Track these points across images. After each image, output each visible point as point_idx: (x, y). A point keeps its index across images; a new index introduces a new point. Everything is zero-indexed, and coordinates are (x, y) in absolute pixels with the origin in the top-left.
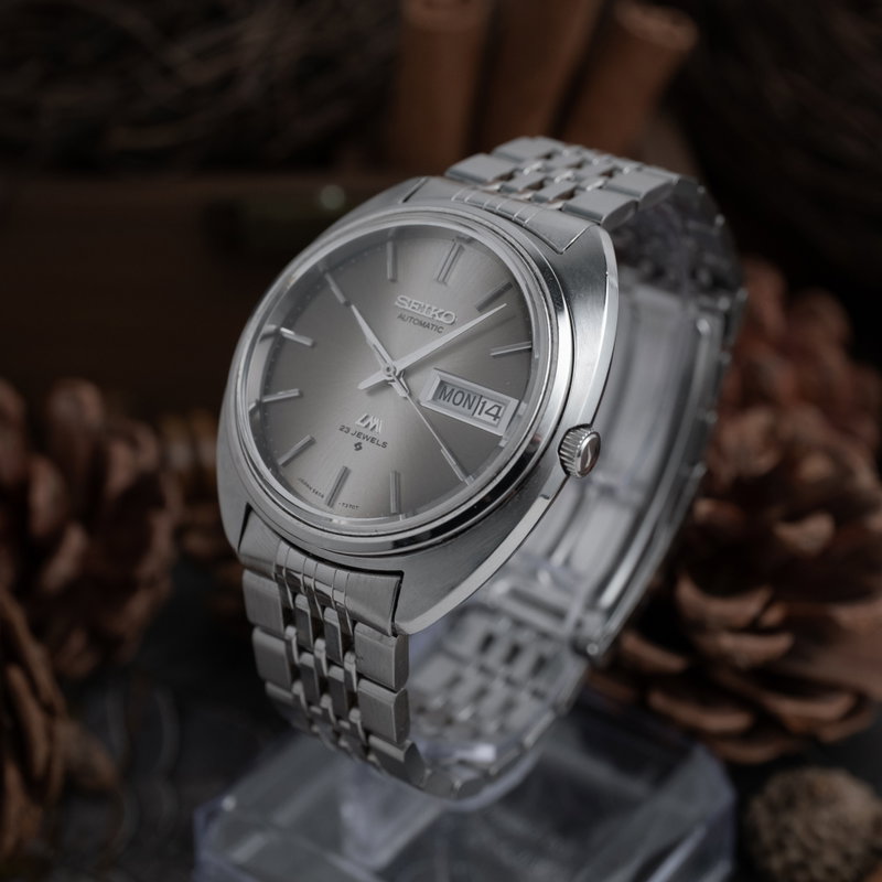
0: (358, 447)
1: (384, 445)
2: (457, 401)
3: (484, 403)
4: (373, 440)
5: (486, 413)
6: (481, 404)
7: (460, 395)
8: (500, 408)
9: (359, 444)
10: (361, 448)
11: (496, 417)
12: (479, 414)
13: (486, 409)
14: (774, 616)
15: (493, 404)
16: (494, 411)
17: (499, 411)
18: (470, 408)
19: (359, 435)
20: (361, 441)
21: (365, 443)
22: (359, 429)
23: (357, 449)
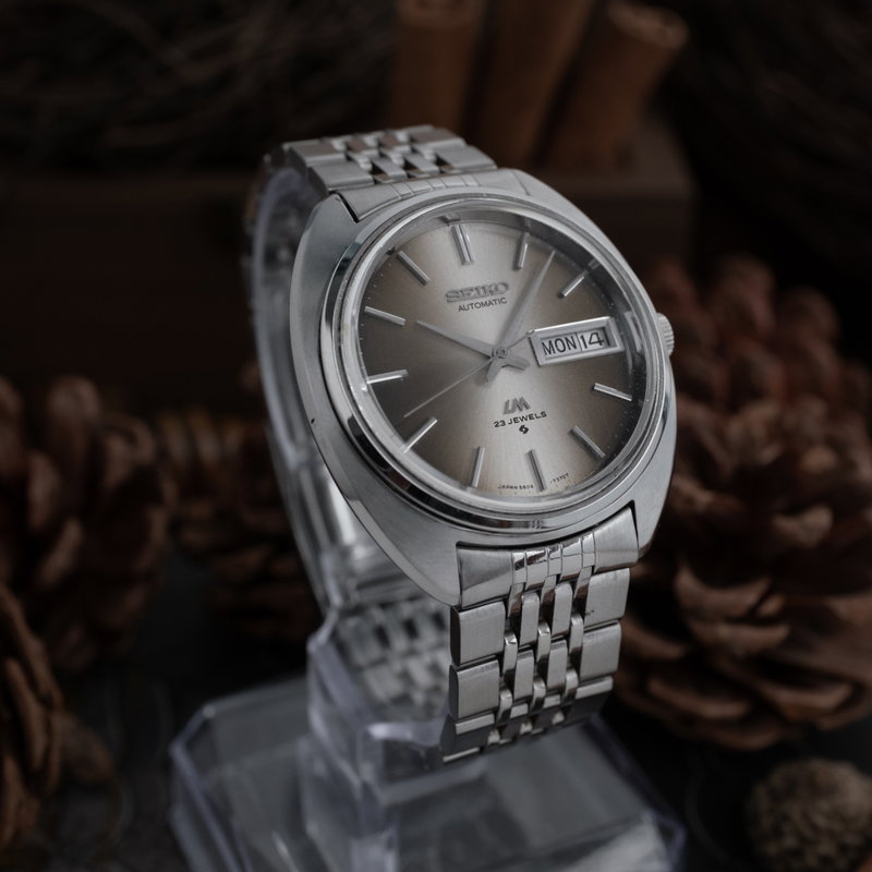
0: (525, 429)
1: (543, 414)
2: (562, 349)
3: (582, 337)
4: (531, 417)
5: (590, 343)
6: (581, 340)
7: (559, 342)
8: (597, 334)
9: (522, 427)
10: (527, 430)
11: (600, 342)
12: (586, 347)
13: (587, 340)
14: (772, 606)
16: (595, 339)
18: (575, 347)
19: (515, 420)
20: (521, 424)
21: (527, 424)
22: (512, 416)
23: (525, 432)
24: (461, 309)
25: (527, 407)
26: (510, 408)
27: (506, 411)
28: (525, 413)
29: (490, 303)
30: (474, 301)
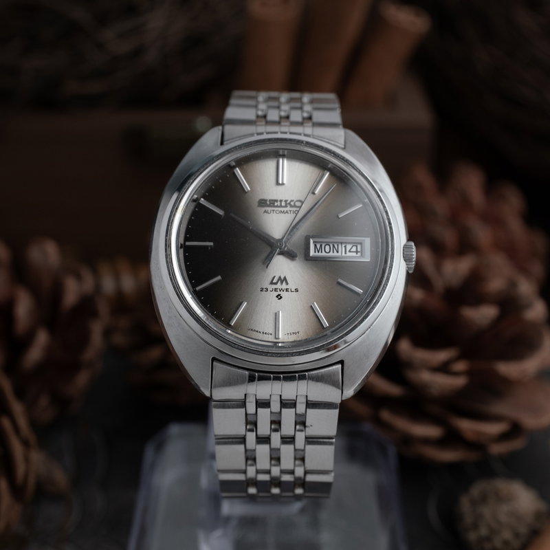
0: (280, 297)
1: (297, 290)
2: (328, 251)
3: (345, 247)
4: (287, 290)
5: (350, 251)
6: (343, 248)
7: (327, 247)
8: (357, 247)
9: (279, 295)
10: (281, 297)
11: (357, 252)
12: (346, 253)
13: (348, 250)
15: (351, 246)
16: (354, 249)
17: (357, 249)
18: (338, 252)
19: (276, 290)
20: (279, 293)
21: (282, 294)
22: (274, 287)
23: (279, 299)
24: (265, 212)
25: (287, 284)
26: (275, 281)
27: (272, 283)
28: (284, 286)
29: (287, 212)
30: (276, 209)
